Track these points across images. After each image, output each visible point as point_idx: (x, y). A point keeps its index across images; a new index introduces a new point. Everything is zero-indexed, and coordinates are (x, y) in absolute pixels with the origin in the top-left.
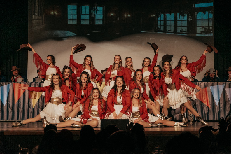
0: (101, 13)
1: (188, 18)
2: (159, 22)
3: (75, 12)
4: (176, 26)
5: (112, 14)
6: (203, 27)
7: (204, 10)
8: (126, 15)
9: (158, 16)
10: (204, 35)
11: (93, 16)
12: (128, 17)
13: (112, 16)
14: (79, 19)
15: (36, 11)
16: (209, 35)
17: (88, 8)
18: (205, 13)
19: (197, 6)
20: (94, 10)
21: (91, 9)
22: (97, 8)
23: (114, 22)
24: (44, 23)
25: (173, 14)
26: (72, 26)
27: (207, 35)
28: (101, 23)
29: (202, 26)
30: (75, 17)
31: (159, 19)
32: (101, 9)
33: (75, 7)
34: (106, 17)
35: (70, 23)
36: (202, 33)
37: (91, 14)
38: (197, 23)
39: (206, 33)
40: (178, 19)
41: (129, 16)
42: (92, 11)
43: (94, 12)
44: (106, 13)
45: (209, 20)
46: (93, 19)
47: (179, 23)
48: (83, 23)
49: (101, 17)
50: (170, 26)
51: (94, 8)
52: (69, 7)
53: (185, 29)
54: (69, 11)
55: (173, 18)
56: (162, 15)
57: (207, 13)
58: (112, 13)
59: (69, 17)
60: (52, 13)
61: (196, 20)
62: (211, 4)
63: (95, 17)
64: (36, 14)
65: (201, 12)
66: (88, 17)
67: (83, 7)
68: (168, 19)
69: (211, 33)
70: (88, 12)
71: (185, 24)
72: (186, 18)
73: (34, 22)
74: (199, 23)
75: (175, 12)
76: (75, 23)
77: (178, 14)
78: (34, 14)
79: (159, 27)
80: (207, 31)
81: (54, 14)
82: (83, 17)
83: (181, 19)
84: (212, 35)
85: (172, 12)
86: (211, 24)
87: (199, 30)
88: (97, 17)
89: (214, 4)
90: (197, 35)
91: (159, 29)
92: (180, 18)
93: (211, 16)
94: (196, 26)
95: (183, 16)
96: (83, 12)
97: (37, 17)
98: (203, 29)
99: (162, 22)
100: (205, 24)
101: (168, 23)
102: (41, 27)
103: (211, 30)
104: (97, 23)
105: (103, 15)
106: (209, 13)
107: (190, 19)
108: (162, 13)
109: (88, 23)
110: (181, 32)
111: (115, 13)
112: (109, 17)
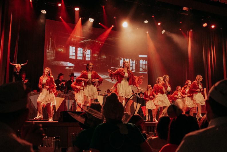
0: (89, 53)
1: (135, 62)
2: (121, 63)
3: (74, 51)
5: (96, 55)
6: (143, 68)
7: (143, 59)
9: (120, 59)
10: (143, 73)
11: (85, 55)
12: (104, 58)
13: (96, 56)
14: (76, 56)
15: (50, 47)
17: (82, 49)
18: (143, 61)
19: (140, 56)
20: (86, 51)
21: (84, 51)
22: (87, 50)
23: (97, 60)
24: (54, 56)
26: (72, 59)
27: (145, 73)
28: (89, 59)
30: (74, 54)
31: (121, 61)
32: (89, 51)
33: (74, 48)
34: (92, 57)
35: (70, 57)
36: (142, 71)
37: (83, 53)
38: (140, 66)
41: (105, 57)
42: (84, 52)
43: (85, 53)
44: (92, 53)
46: (84, 57)
48: (78, 58)
49: (89, 56)
51: (86, 50)
52: (71, 47)
53: (134, 68)
54: (70, 50)
56: (123, 59)
59: (70, 54)
60: (60, 50)
61: (139, 64)
62: (146, 56)
63: (86, 56)
64: (49, 49)
66: (82, 55)
67: (79, 49)
70: (82, 52)
71: (134, 65)
73: (48, 54)
74: (141, 66)
76: (74, 58)
77: (131, 60)
78: (48, 50)
79: (121, 66)
80: (144, 71)
81: (61, 51)
82: (78, 55)
84: (147, 73)
85: (128, 58)
86: (146, 67)
87: (141, 69)
88: (87, 56)
89: (148, 56)
90: (140, 72)
92: (131, 62)
93: (146, 63)
94: (139, 67)
95: (133, 61)
96: (79, 52)
97: (50, 51)
98: (143, 69)
100: (144, 66)
102: (53, 58)
103: (147, 70)
104: (87, 59)
105: (91, 55)
106: (145, 61)
108: (123, 58)
109: (81, 59)
110: (132, 70)
111: (98, 55)
112: (94, 56)
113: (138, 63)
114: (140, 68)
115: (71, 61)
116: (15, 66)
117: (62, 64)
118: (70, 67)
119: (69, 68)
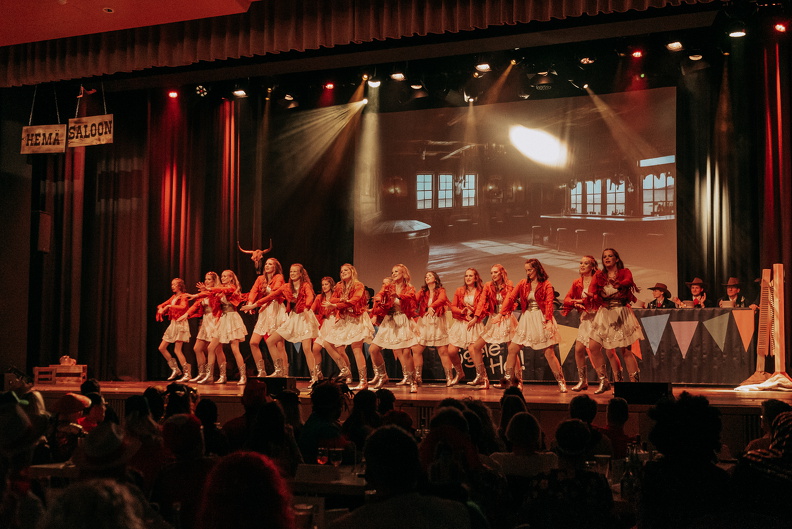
0: (472, 185)
1: (626, 188)
2: (573, 198)
3: (429, 186)
4: (604, 204)
5: (491, 188)
6: (655, 203)
8: (514, 188)
9: (572, 186)
10: (657, 218)
11: (458, 192)
12: (518, 191)
13: (491, 190)
14: (435, 199)
16: (668, 218)
17: (450, 178)
18: (659, 177)
19: (644, 163)
20: (461, 182)
21: (455, 180)
22: (464, 178)
23: (494, 201)
24: (378, 209)
25: (599, 182)
26: (425, 211)
27: (663, 218)
28: (472, 203)
29: (653, 202)
30: (429, 195)
31: (573, 192)
32: (471, 179)
33: (429, 178)
34: (481, 194)
35: (420, 206)
36: (653, 214)
37: (455, 189)
38: (645, 197)
39: (661, 214)
40: (608, 191)
41: (520, 188)
42: (456, 184)
43: (460, 186)
44: (481, 184)
45: (666, 189)
46: (457, 198)
47: (610, 198)
48: (441, 205)
49: (472, 194)
50: (594, 204)
51: (461, 178)
52: (420, 178)
53: (621, 208)
54: (419, 186)
55: (598, 189)
56: (579, 185)
57: (663, 175)
58: (492, 184)
59: (420, 196)
60: (392, 190)
61: (641, 190)
62: (670, 159)
63: (461, 194)
64: (367, 193)
65: (651, 176)
66: (450, 195)
67: (443, 178)
68: (589, 190)
69: (671, 214)
70: (450, 186)
71: (621, 198)
72: (622, 187)
73: (363, 207)
74: (647, 197)
75: (603, 178)
76: (429, 205)
77: (609, 181)
78: (364, 195)
79: (573, 206)
80: (663, 211)
81: (396, 191)
82: (441, 195)
83: (613, 190)
84: (673, 217)
85: (597, 179)
86: (671, 196)
87: (647, 209)
88: (465, 194)
89: (677, 159)
90: (644, 219)
91: (574, 210)
92: (611, 187)
93: (671, 181)
94: (642, 202)
95: (618, 184)
96: (442, 186)
97: (368, 199)
98: (656, 207)
99: (580, 198)
100: (660, 197)
101: (590, 199)
102: (375, 215)
103: (672, 208)
104: (465, 204)
105: (475, 189)
106: (667, 176)
107: (630, 190)
108: (578, 181)
109: (449, 205)
110: (614, 215)
111: (496, 185)
112: (486, 191)
113: (635, 188)
114: (645, 205)
115: (421, 216)
116: (251, 255)
117: (399, 228)
118: (420, 232)
119: (417, 235)
